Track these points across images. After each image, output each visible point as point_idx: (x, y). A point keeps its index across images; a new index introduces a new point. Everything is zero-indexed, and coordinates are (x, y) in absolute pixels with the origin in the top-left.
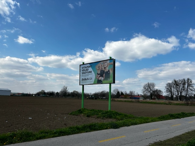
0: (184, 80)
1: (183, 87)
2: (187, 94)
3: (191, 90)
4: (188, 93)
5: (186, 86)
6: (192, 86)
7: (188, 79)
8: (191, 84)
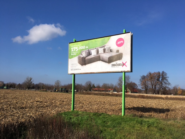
0: (159, 73)
1: (158, 80)
2: (161, 87)
3: (165, 83)
5: (161, 79)
6: (166, 80)
7: (163, 72)
8: (166, 77)
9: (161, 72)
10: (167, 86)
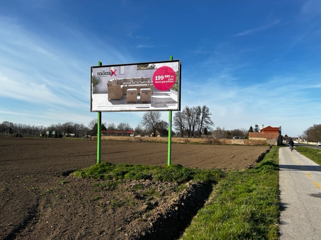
0: (199, 108)
1: (197, 118)
2: (201, 128)
3: (207, 122)
4: (203, 127)
5: (201, 117)
6: (208, 117)
7: (204, 107)
8: (207, 113)
9: (202, 107)
10: (209, 126)
